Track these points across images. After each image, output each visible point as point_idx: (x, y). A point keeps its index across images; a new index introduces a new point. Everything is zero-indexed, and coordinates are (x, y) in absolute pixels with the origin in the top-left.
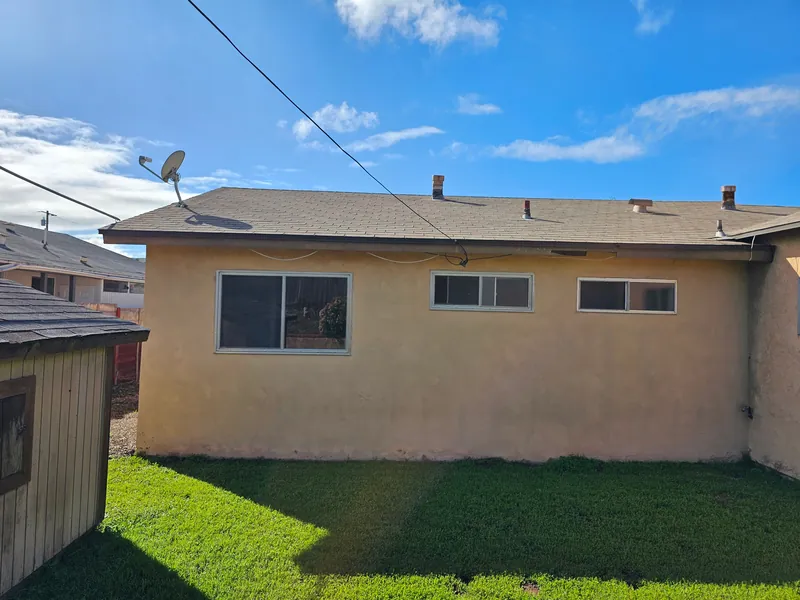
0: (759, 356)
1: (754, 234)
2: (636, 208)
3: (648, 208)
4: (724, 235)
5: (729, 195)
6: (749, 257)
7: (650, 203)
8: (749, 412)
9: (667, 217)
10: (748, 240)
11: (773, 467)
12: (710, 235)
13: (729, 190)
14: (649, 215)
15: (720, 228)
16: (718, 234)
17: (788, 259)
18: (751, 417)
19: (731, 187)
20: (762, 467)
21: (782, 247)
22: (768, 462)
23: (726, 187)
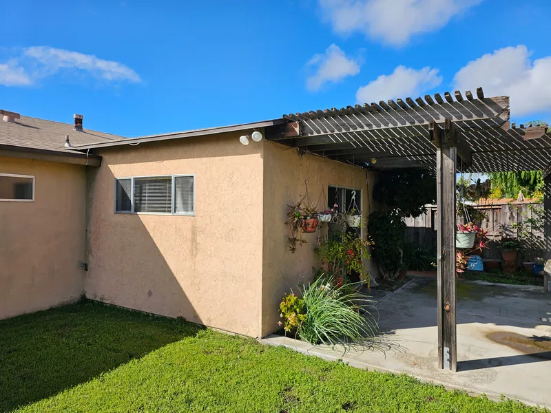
0: (92, 229)
1: (89, 147)
2: (5, 118)
3: (16, 120)
4: (70, 146)
5: (79, 121)
6: (85, 162)
7: (18, 116)
8: (85, 267)
9: (30, 128)
10: (85, 151)
11: (99, 300)
12: (61, 145)
13: (78, 117)
14: (17, 125)
15: (68, 141)
16: (66, 145)
17: (109, 166)
18: (87, 270)
19: (80, 116)
20: (92, 301)
21: (106, 157)
22: (96, 297)
23: (77, 115)
